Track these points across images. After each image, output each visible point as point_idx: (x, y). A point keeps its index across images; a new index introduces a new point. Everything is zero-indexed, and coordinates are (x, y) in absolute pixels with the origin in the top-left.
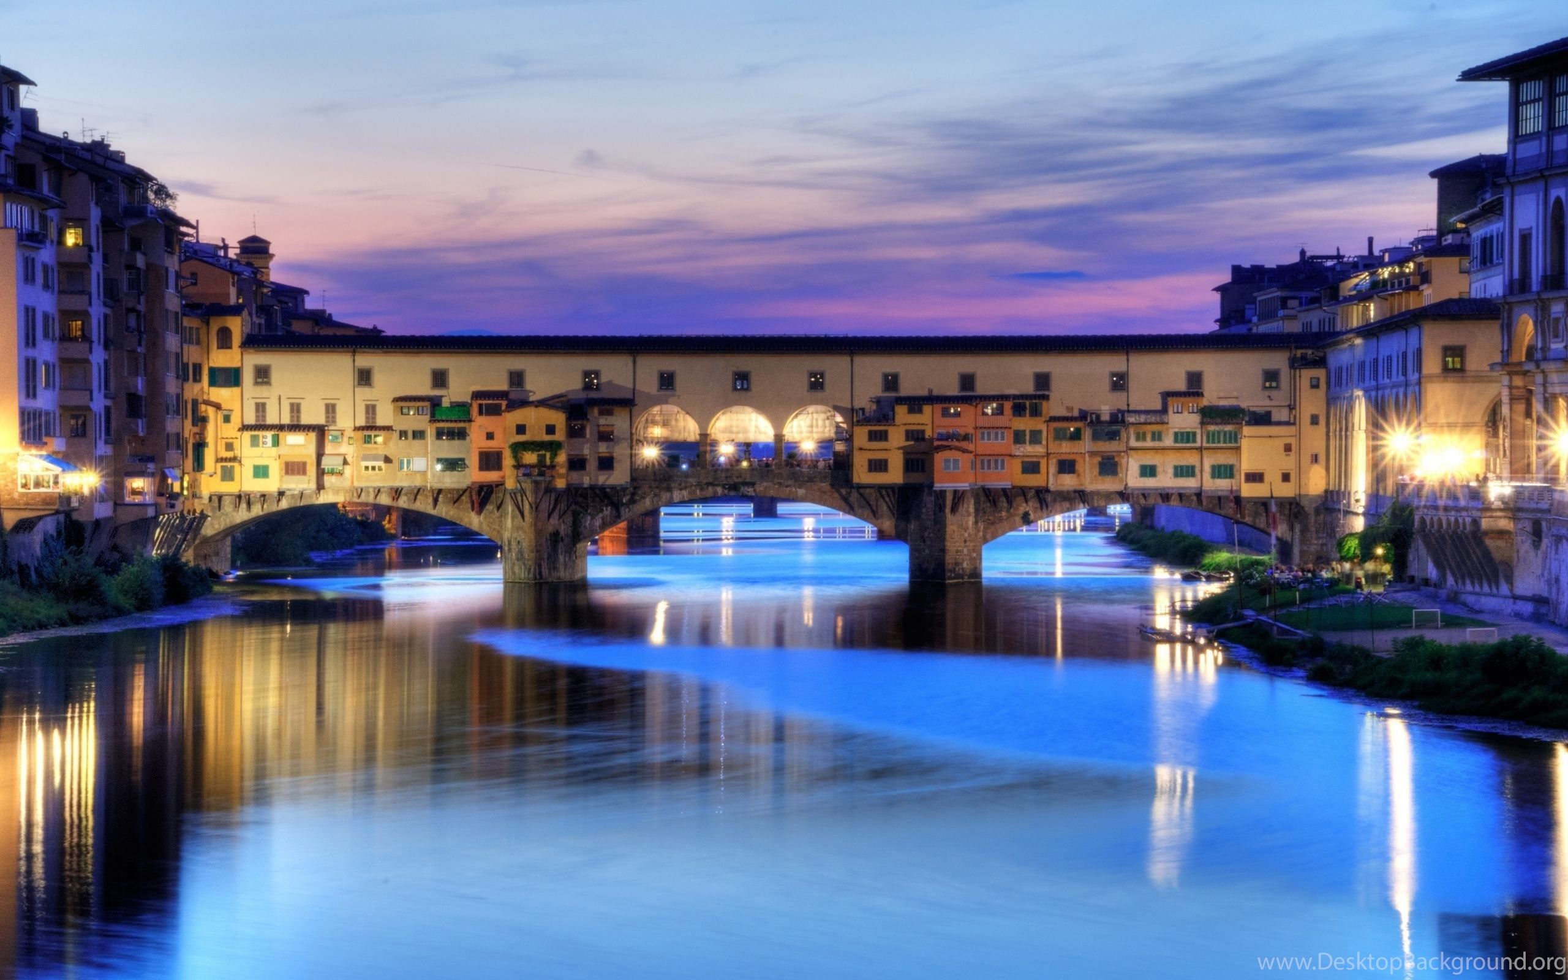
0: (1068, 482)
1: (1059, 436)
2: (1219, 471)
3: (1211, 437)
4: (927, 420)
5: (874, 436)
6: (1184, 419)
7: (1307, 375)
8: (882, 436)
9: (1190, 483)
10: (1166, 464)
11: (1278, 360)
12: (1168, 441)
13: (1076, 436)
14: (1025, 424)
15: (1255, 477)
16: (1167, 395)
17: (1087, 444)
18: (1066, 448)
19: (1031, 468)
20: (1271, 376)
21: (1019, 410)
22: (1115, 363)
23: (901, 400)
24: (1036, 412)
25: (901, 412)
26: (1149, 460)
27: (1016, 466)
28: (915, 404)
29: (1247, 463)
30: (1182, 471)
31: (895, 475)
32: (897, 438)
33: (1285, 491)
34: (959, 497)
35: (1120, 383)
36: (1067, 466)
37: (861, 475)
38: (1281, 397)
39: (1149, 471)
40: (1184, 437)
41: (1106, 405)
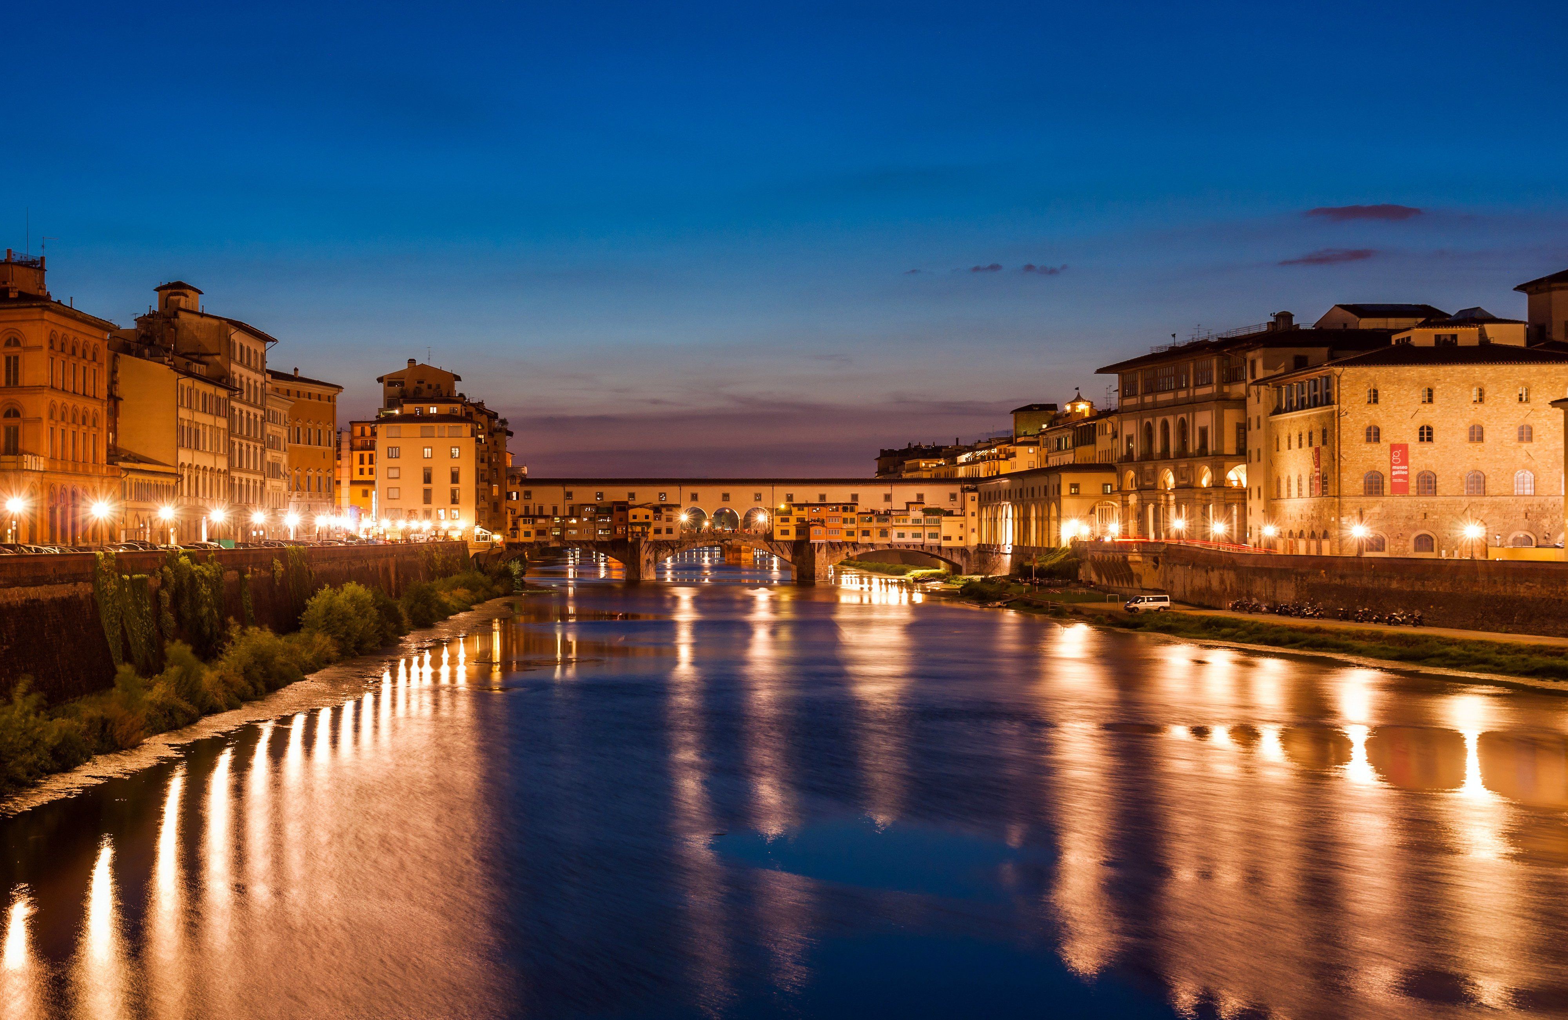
1: (863, 520)
2: (932, 535)
3: (928, 521)
4: (805, 514)
5: (783, 520)
6: (915, 513)
7: (969, 495)
8: (787, 520)
9: (919, 540)
10: (909, 532)
11: (956, 489)
12: (910, 523)
13: (870, 520)
14: (848, 515)
15: (947, 538)
16: (909, 503)
17: (875, 523)
18: (866, 526)
19: (850, 533)
20: (953, 496)
21: (845, 509)
22: (887, 490)
23: (794, 505)
24: (852, 510)
25: (795, 510)
26: (901, 530)
27: (844, 533)
28: (801, 506)
29: (944, 533)
30: (915, 535)
31: (793, 536)
32: (793, 521)
33: (961, 544)
34: (820, 546)
35: (888, 498)
36: (866, 533)
37: (777, 536)
38: (958, 504)
39: (901, 535)
40: (916, 521)
41: (882, 507)
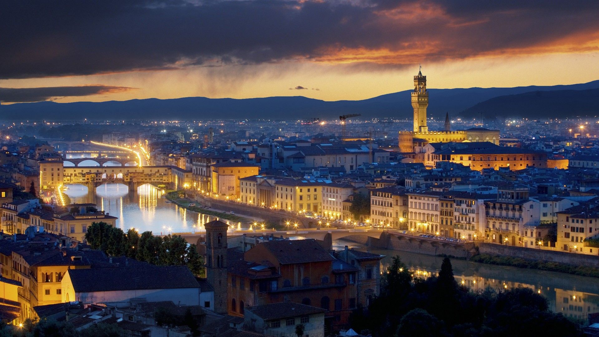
0: (146, 181)
1: (145, 176)
2: (161, 180)
3: (160, 176)
4: (132, 175)
5: (127, 176)
6: (158, 174)
7: (170, 170)
8: (128, 176)
9: (158, 181)
10: (156, 179)
11: (166, 168)
12: (156, 177)
13: (147, 176)
14: (142, 175)
15: (165, 180)
16: (156, 172)
17: (148, 177)
18: (146, 178)
19: (142, 179)
20: (166, 170)
21: (141, 174)
22: (151, 169)
23: (129, 173)
24: (143, 174)
25: (129, 174)
26: (154, 179)
27: (141, 179)
28: (131, 173)
29: (164, 179)
30: (157, 180)
31: (129, 180)
32: (129, 177)
33: (168, 182)
34: (135, 183)
35: (151, 171)
36: (146, 179)
37: (125, 180)
38: (167, 172)
39: (154, 180)
40: (158, 176)
41: (150, 173)
